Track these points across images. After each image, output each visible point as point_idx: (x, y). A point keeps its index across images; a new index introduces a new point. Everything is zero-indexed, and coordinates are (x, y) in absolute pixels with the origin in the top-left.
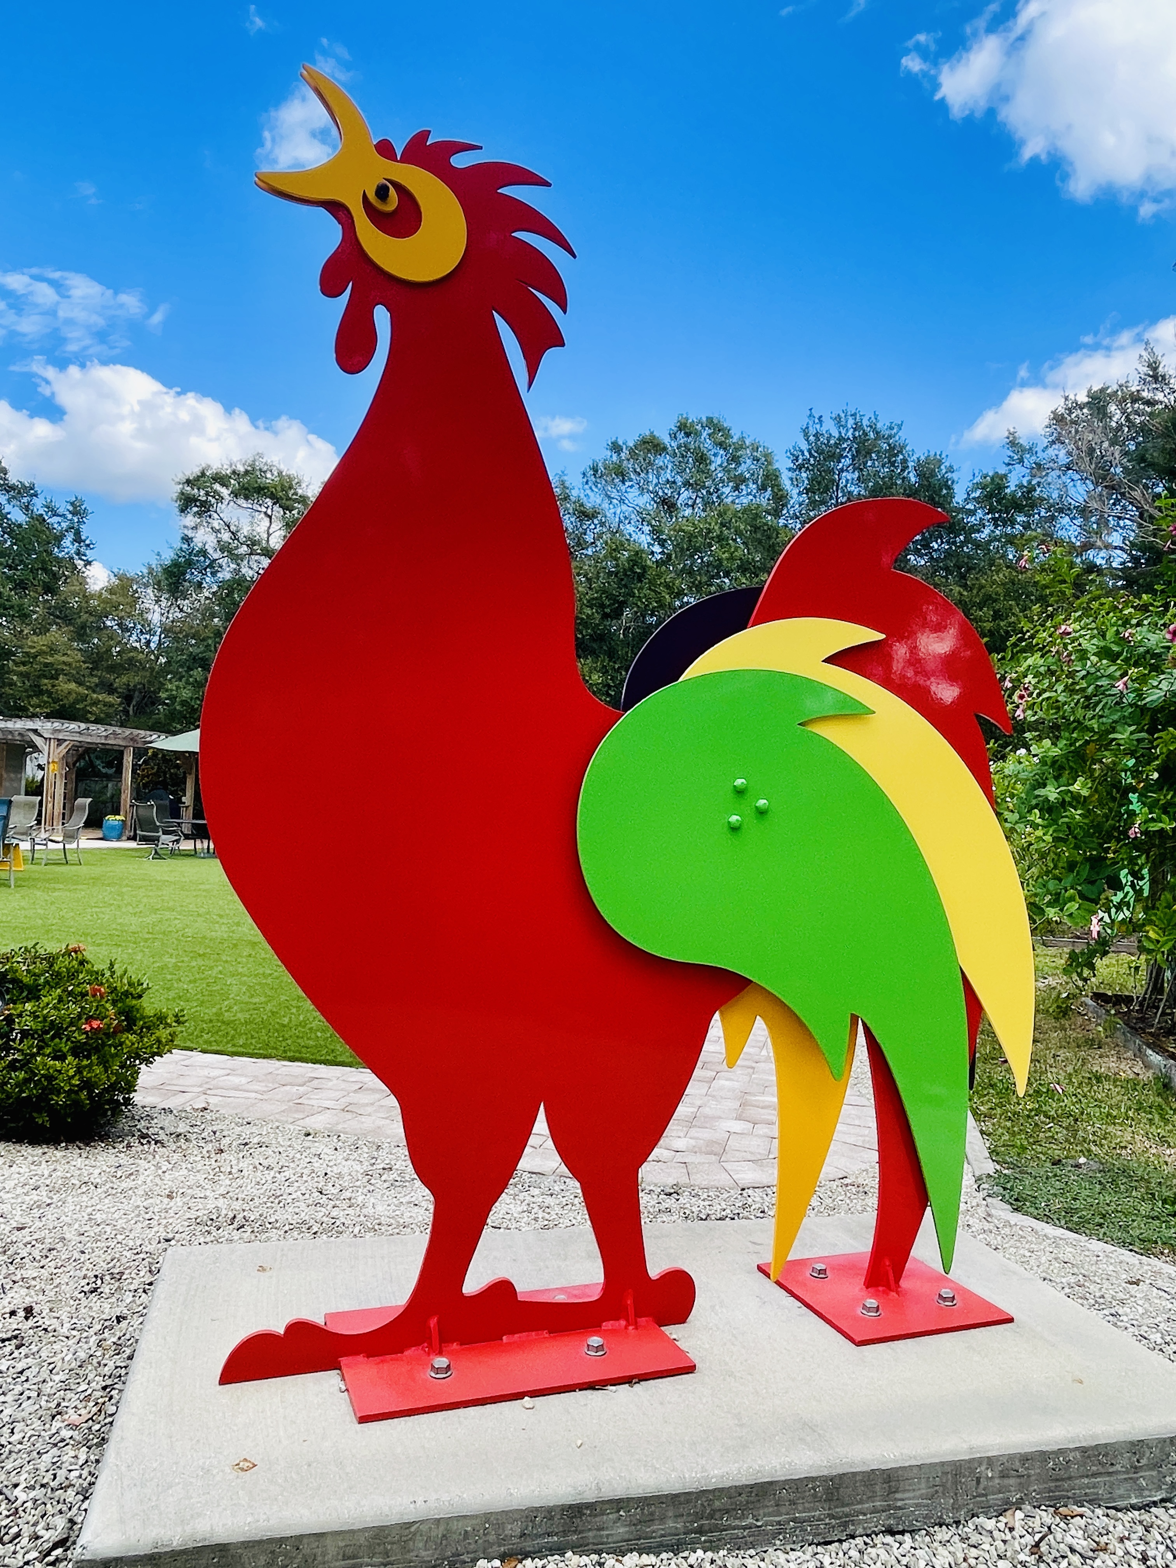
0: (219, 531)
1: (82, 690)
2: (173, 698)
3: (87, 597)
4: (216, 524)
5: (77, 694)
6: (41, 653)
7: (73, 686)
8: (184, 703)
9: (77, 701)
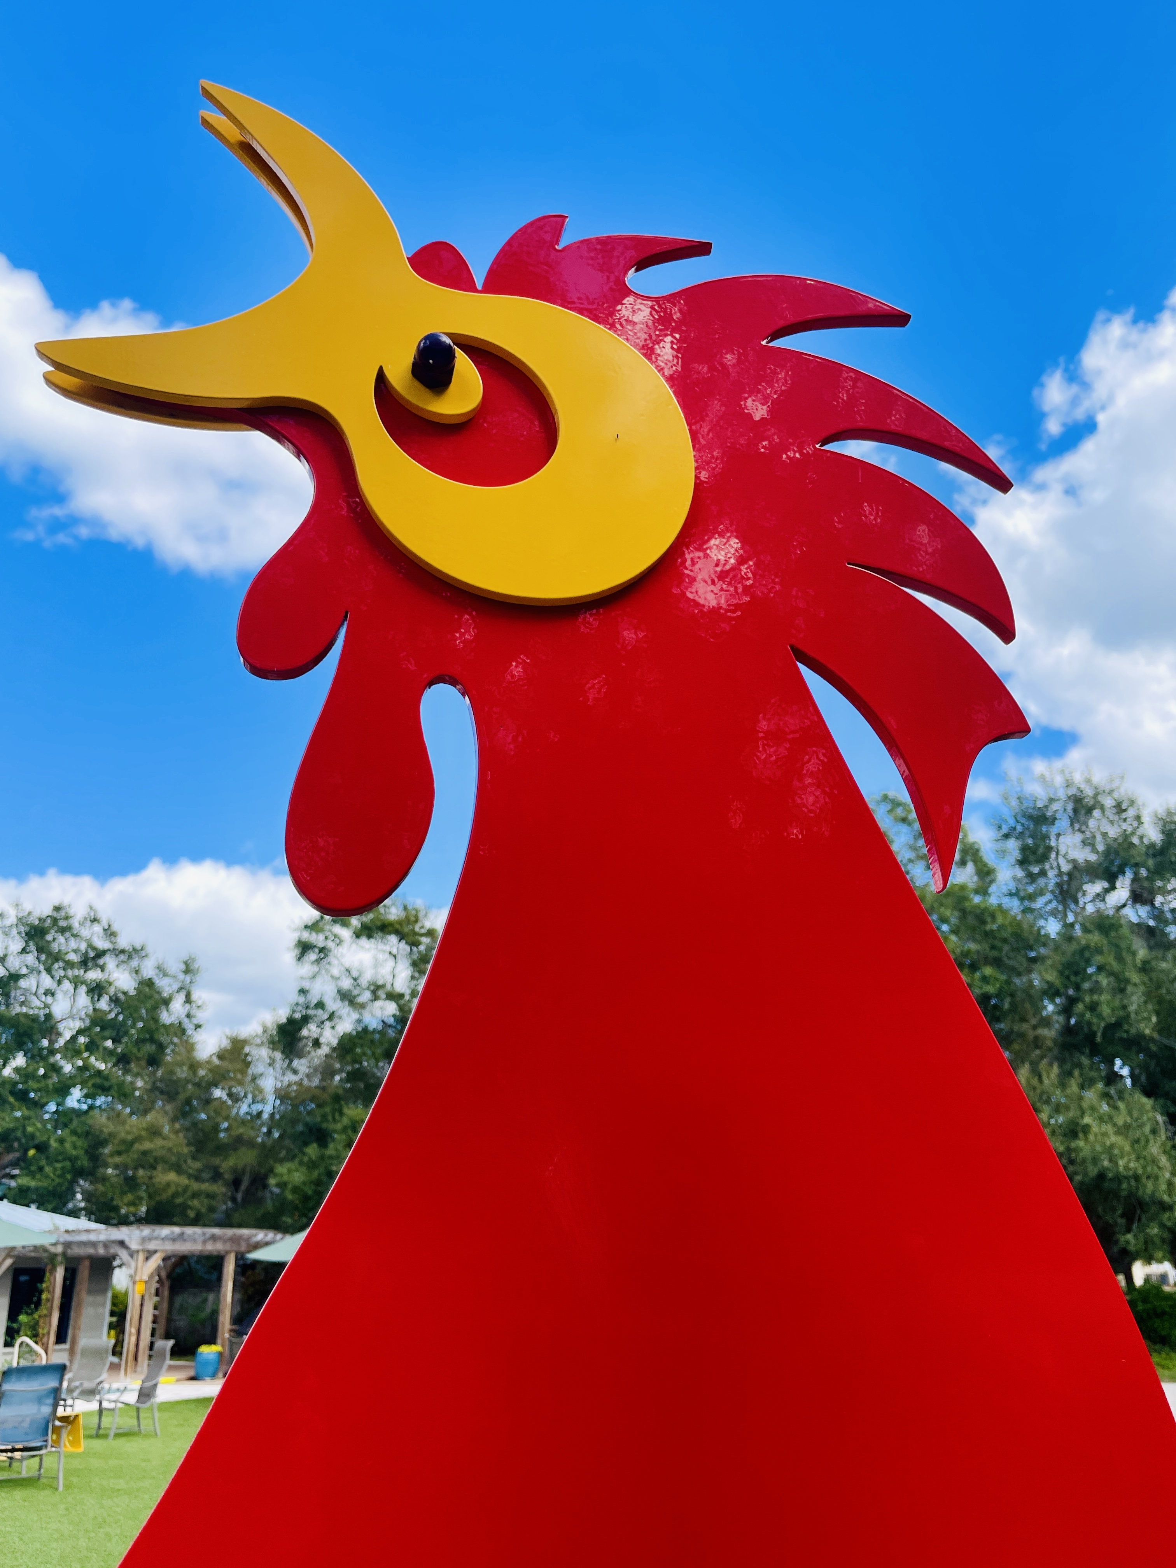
0: (337, 979)
1: (184, 1181)
2: (282, 1185)
3: (194, 1066)
4: (335, 972)
5: (177, 1185)
6: (138, 1139)
7: (172, 1176)
8: (296, 1190)
9: (176, 1195)
